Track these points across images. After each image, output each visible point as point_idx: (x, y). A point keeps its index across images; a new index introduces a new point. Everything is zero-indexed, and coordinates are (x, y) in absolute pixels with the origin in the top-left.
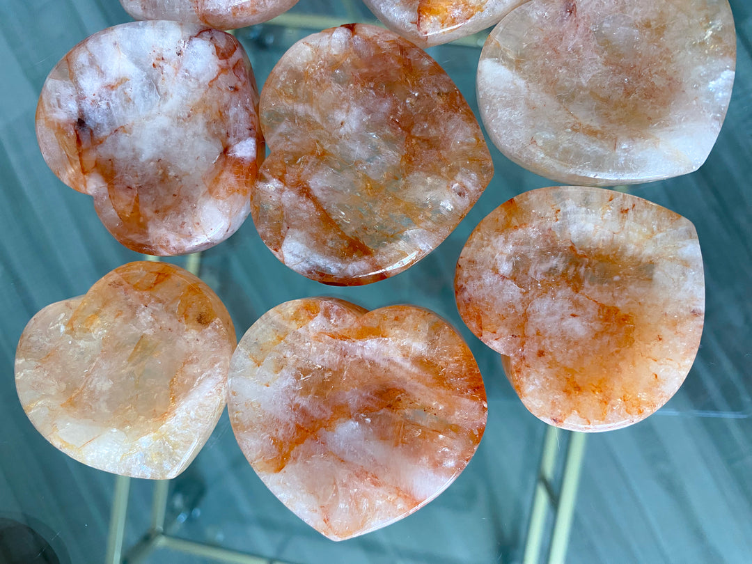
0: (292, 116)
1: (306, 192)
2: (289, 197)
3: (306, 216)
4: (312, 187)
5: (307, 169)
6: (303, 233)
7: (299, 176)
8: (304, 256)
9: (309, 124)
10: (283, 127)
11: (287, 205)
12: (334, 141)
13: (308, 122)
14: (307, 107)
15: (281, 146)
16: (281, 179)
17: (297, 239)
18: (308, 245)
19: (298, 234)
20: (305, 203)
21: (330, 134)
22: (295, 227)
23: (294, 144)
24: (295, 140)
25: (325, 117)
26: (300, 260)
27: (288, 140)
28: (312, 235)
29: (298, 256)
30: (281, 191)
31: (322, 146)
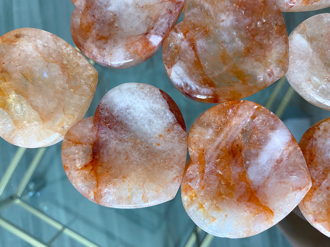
0: (202, 7)
1: (193, 46)
2: (185, 44)
3: (189, 57)
4: (197, 44)
5: (198, 35)
6: (185, 65)
7: (194, 36)
8: (182, 76)
9: (207, 15)
10: (195, 10)
11: (183, 48)
12: (217, 27)
13: (207, 13)
14: (210, 6)
15: (191, 18)
16: (184, 34)
17: (181, 67)
18: (185, 71)
19: (182, 64)
20: (191, 50)
21: (216, 23)
22: (182, 60)
23: (197, 20)
24: (199, 19)
25: (216, 14)
26: (179, 77)
27: (195, 17)
28: (189, 68)
29: (178, 75)
30: (182, 40)
31: (210, 27)
